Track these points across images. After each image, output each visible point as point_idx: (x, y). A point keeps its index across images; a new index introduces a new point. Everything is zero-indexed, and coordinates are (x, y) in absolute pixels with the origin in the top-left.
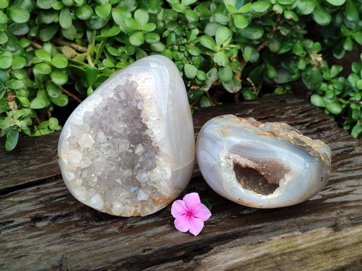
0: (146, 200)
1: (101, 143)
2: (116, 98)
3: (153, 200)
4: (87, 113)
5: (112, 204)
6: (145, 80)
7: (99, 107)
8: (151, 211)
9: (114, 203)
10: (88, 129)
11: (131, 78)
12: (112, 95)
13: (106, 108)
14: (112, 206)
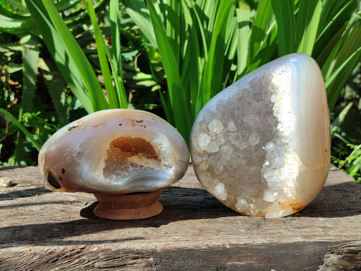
0: (272, 201)
1: (231, 131)
2: (251, 90)
3: (279, 203)
4: (221, 101)
5: (237, 199)
6: (282, 73)
7: (233, 97)
8: (276, 214)
9: (238, 199)
10: (220, 116)
11: (269, 71)
12: (247, 86)
13: (240, 99)
14: (236, 201)
